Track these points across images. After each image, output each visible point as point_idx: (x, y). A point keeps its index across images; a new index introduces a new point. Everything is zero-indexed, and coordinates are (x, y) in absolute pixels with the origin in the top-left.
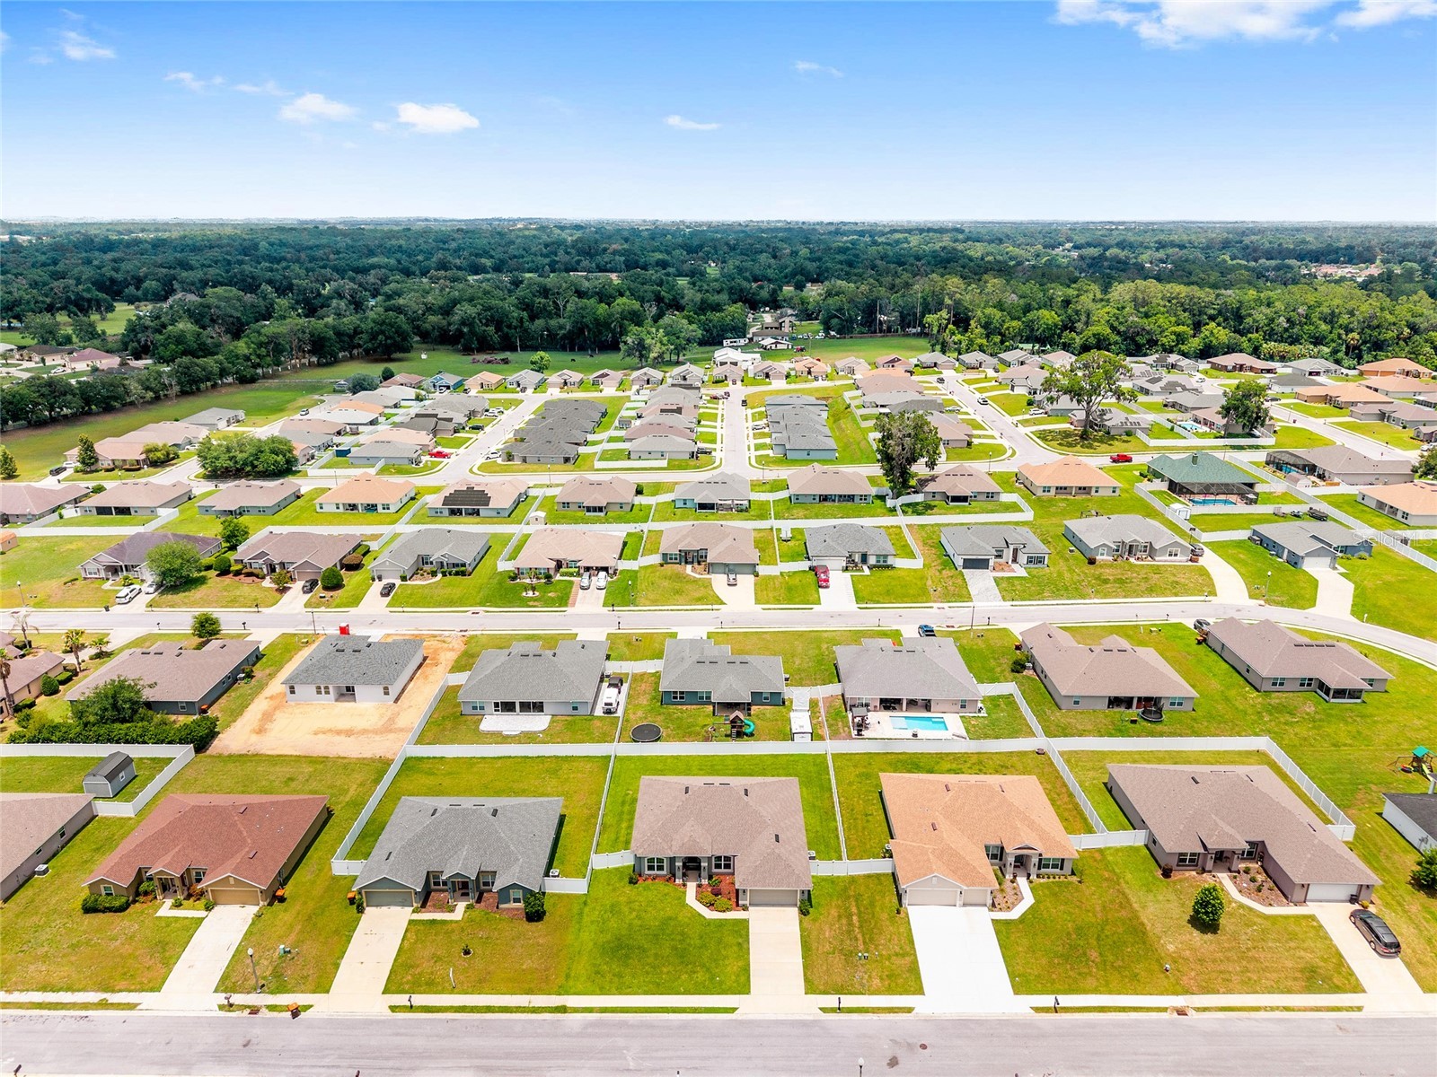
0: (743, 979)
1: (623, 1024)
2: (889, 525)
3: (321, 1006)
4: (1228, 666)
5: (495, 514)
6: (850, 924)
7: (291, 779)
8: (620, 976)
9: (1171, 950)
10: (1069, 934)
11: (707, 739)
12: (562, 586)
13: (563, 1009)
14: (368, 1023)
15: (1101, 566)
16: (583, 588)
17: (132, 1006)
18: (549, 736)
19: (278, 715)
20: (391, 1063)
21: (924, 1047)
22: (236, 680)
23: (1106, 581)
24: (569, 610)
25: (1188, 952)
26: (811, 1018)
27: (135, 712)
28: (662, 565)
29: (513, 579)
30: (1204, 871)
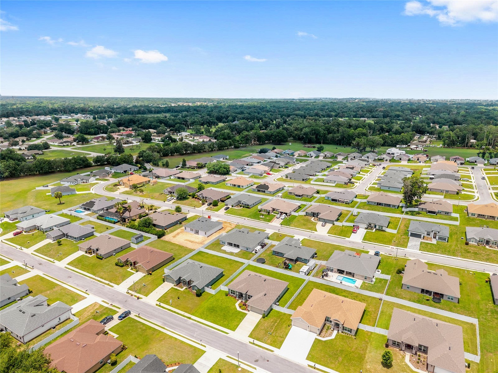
0: (235, 327)
1: (200, 326)
2: (397, 217)
3: (144, 299)
4: (490, 292)
5: (269, 193)
6: (274, 325)
7: (172, 249)
8: (207, 316)
9: (368, 367)
10: (337, 351)
11: (277, 267)
12: (272, 216)
13: (190, 318)
14: (150, 306)
15: (470, 246)
16: (277, 218)
17: (112, 286)
18: (237, 255)
19: (181, 234)
20: (148, 315)
21: (268, 361)
22: (177, 224)
23: (469, 252)
24: (270, 223)
25: (373, 370)
26: (245, 343)
27: (149, 225)
28: (305, 216)
29: (260, 212)
30: (401, 350)
